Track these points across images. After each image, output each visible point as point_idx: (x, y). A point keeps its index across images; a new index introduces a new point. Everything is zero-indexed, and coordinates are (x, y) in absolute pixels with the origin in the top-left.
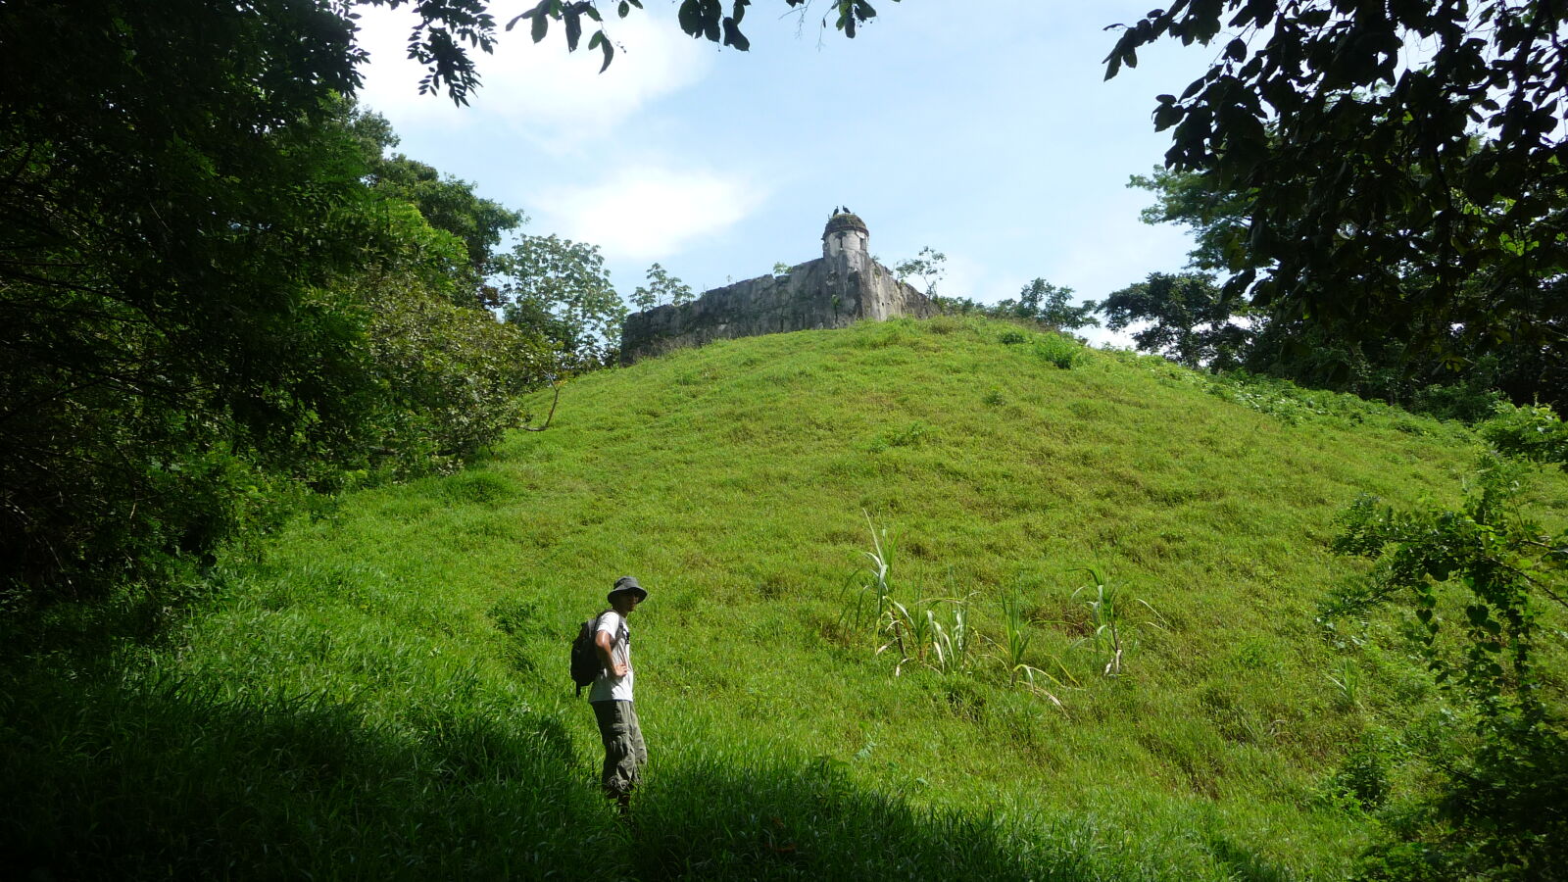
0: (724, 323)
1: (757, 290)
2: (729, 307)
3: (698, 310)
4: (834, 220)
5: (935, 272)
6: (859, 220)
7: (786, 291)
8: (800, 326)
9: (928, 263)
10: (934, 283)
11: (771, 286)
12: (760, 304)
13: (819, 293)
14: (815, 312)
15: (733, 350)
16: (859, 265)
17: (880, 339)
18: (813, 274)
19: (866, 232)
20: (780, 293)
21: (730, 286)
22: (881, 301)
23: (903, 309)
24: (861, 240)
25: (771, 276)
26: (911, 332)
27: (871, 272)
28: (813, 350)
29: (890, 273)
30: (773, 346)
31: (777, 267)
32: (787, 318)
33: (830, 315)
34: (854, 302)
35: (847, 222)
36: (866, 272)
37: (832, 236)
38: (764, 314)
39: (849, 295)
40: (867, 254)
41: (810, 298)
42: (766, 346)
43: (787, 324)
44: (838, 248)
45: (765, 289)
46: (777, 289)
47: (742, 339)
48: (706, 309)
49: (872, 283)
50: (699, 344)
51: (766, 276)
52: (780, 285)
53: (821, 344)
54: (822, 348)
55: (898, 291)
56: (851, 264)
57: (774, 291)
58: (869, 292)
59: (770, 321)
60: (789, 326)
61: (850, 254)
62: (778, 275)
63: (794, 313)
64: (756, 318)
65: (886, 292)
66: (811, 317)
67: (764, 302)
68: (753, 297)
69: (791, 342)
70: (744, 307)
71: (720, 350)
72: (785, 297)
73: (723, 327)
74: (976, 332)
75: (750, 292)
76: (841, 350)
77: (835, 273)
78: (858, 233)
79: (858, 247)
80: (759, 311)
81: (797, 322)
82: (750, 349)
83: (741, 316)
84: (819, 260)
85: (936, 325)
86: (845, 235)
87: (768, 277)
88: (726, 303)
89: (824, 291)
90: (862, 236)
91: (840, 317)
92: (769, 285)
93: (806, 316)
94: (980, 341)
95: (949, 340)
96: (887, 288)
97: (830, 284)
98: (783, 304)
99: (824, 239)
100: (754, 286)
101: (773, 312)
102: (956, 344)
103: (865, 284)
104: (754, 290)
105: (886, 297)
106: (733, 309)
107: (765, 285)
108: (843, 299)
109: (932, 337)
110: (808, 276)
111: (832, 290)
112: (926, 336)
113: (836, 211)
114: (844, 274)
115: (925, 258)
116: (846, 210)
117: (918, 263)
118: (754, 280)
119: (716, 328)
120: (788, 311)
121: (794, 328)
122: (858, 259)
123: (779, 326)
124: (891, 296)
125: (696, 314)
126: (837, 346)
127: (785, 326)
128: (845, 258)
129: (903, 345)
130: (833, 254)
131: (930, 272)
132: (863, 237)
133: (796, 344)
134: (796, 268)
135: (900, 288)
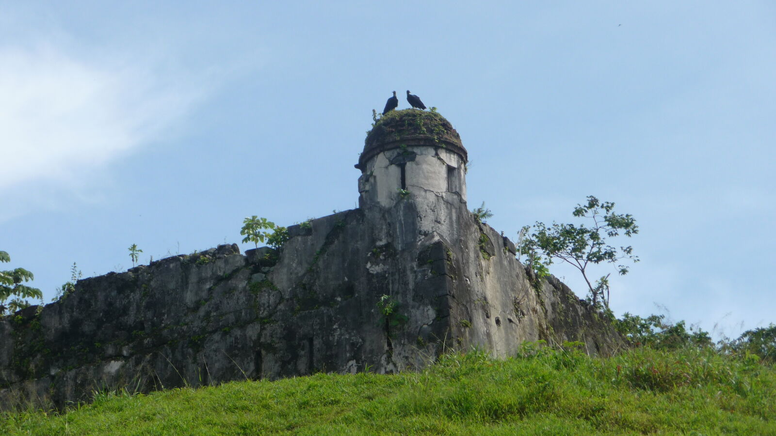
0: (117, 356)
1: (201, 281)
2: (131, 319)
3: (54, 323)
4: (387, 123)
5: (610, 255)
6: (446, 125)
7: (271, 286)
8: (302, 366)
9: (594, 236)
10: (604, 282)
11: (237, 271)
12: (208, 314)
13: (349, 290)
14: (338, 333)
15: (146, 418)
16: (444, 228)
17: (509, 397)
18: (336, 244)
19: (462, 154)
20: (255, 289)
21: (135, 270)
22: (495, 314)
23: (542, 334)
24: (450, 170)
25: (234, 248)
26: (581, 383)
27: (472, 245)
28: (348, 421)
29: (512, 251)
30: (244, 408)
31: (251, 227)
32: (270, 348)
33: (374, 339)
34: (431, 313)
35: (417, 128)
36: (460, 243)
37: (381, 161)
38: (216, 337)
39: (419, 296)
40: (463, 203)
41: (328, 301)
42: (232, 410)
43: (269, 362)
44: (396, 188)
45: (219, 280)
46: (249, 279)
47: (166, 393)
48: (76, 324)
49: (472, 270)
50: (59, 405)
51: (222, 248)
52: (256, 270)
53: (365, 405)
54: (369, 415)
55: (533, 292)
56: (426, 225)
57: (241, 284)
58: (466, 291)
59: (233, 351)
60: (276, 368)
61: (424, 201)
62: (251, 245)
63: (289, 335)
64: (197, 345)
65: (506, 293)
66: (328, 345)
67: (217, 308)
68: (189, 297)
69: (291, 401)
70: (166, 320)
71: (114, 417)
72: (266, 298)
73: (114, 366)
74: (739, 389)
75: (184, 283)
76: (416, 420)
77: (388, 246)
78: (443, 155)
79: (441, 185)
80: (203, 330)
81: (296, 357)
82: (190, 415)
83: (160, 343)
84: (349, 214)
85: (643, 369)
86: (412, 157)
87: (226, 251)
88: (125, 311)
89: (361, 287)
90: (453, 161)
91: (397, 350)
92: (229, 269)
93: (317, 343)
94: (747, 411)
95: (676, 406)
96: (507, 285)
97: (375, 269)
98: (263, 313)
99: (363, 163)
100: (194, 270)
101: (238, 332)
102: (693, 415)
103: (458, 272)
104: (193, 279)
105: (504, 306)
106: (141, 326)
107: (222, 268)
108: (405, 306)
109: (633, 397)
110: (323, 250)
111: (379, 285)
112: (619, 395)
113: (392, 103)
114: (409, 246)
115: (587, 222)
116: (414, 100)
117: (569, 232)
118: (194, 258)
119: (99, 369)
120: (273, 331)
121: (287, 370)
122: (443, 214)
123: (252, 367)
124: (516, 304)
125: (51, 335)
126: (404, 411)
127: (264, 366)
128: (412, 211)
129: (568, 412)
130: (383, 200)
131: (598, 258)
132: (454, 164)
133: (303, 405)
134: (294, 231)
135: (536, 286)
